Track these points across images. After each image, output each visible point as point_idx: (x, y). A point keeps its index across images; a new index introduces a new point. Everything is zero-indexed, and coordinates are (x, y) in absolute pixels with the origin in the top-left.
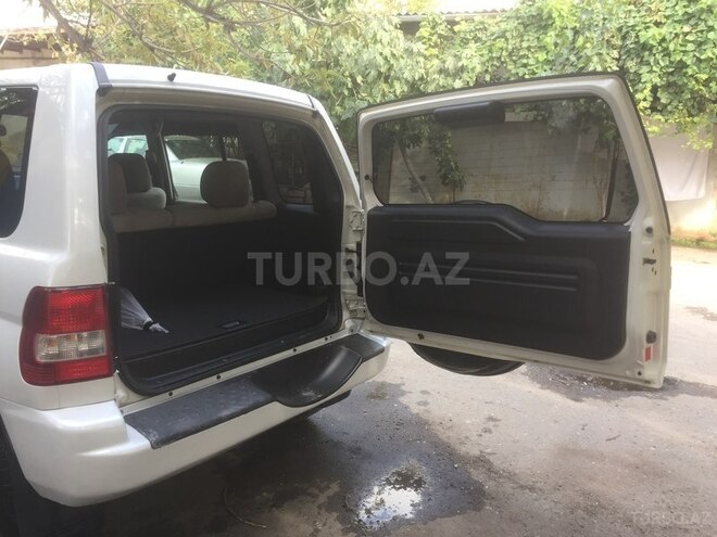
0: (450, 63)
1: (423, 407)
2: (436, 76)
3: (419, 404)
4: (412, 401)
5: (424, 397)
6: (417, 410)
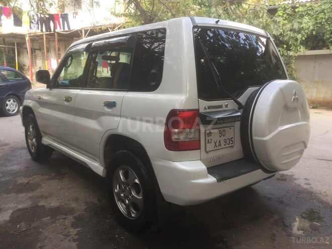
0: (296, 26)
1: (308, 186)
2: (289, 33)
3: (306, 184)
4: (301, 182)
5: (308, 182)
6: (305, 186)
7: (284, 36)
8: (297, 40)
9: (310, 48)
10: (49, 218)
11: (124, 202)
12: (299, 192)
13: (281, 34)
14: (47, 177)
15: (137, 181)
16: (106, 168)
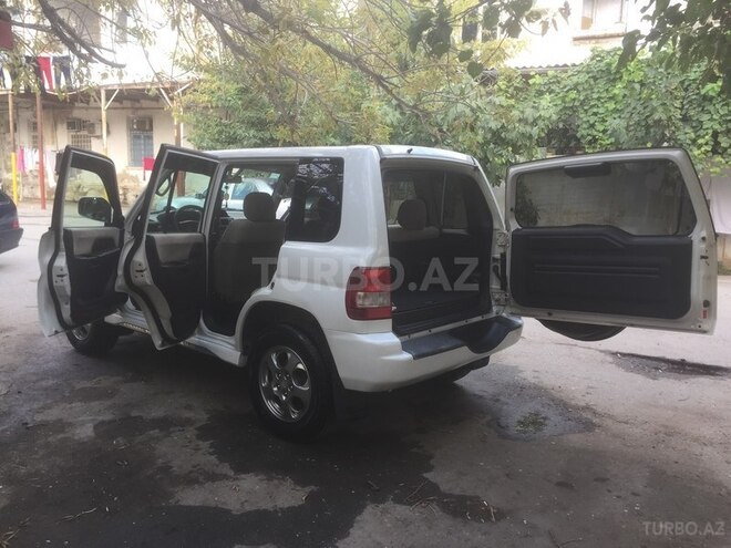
0: (529, 114)
2: (516, 125)
3: (534, 377)
4: (529, 376)
5: (536, 374)
6: (533, 381)
7: (507, 131)
8: (530, 137)
9: (554, 150)
10: (157, 431)
11: (276, 399)
12: (522, 388)
13: (503, 127)
14: (120, 378)
15: (300, 366)
16: (243, 354)
